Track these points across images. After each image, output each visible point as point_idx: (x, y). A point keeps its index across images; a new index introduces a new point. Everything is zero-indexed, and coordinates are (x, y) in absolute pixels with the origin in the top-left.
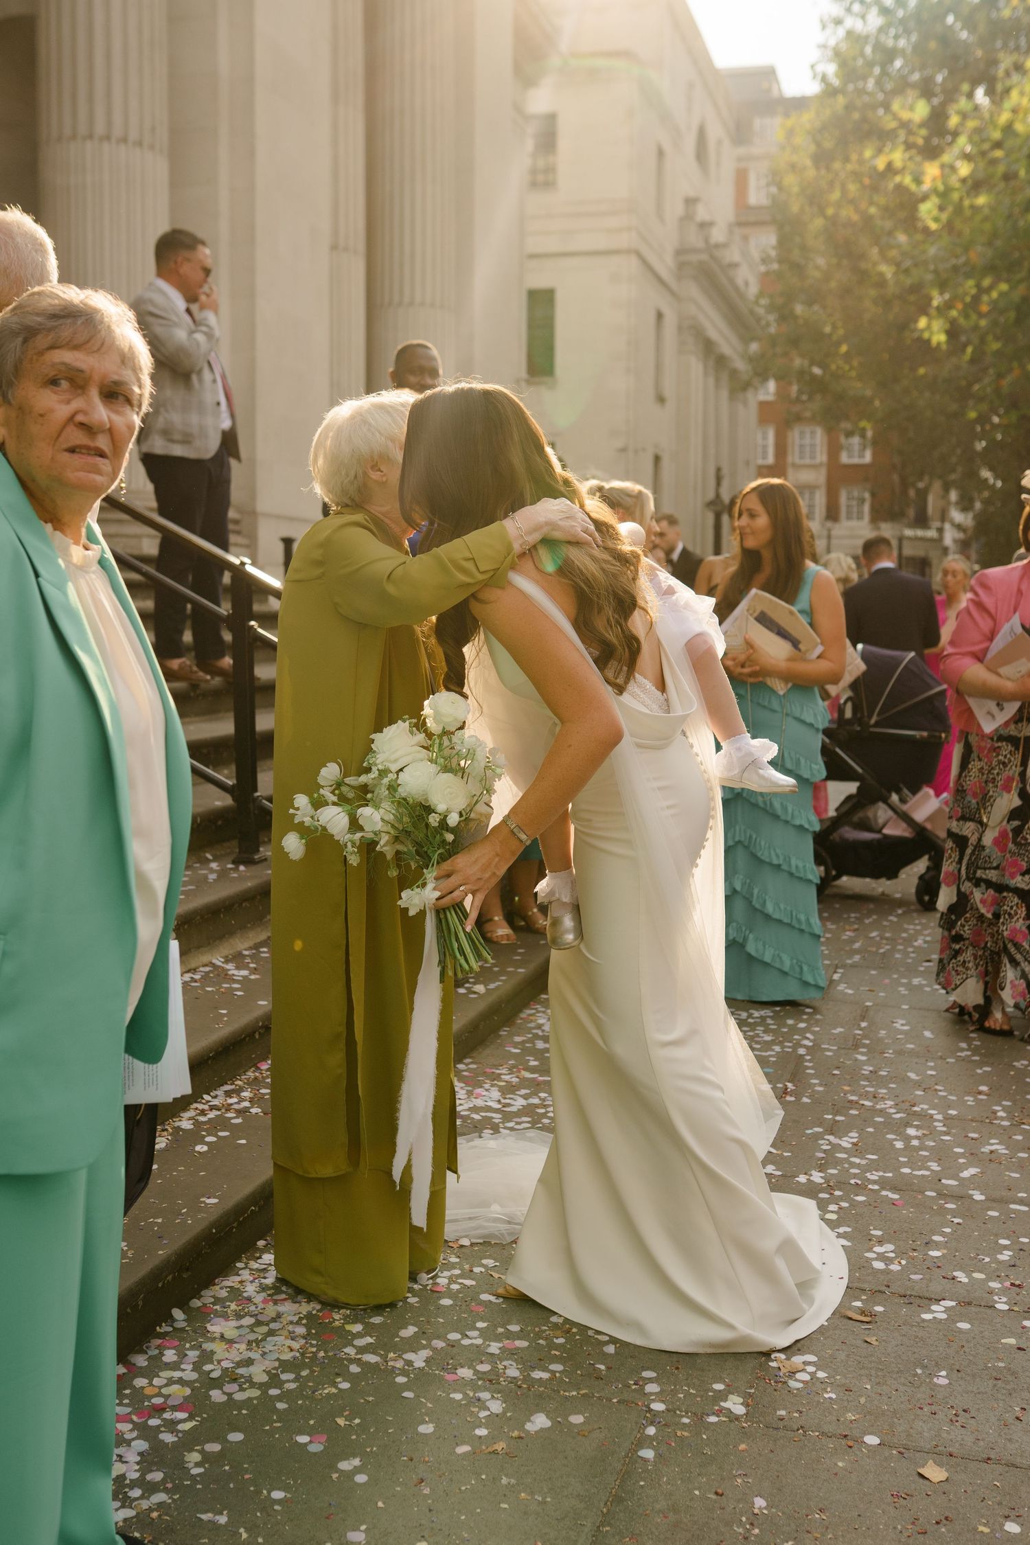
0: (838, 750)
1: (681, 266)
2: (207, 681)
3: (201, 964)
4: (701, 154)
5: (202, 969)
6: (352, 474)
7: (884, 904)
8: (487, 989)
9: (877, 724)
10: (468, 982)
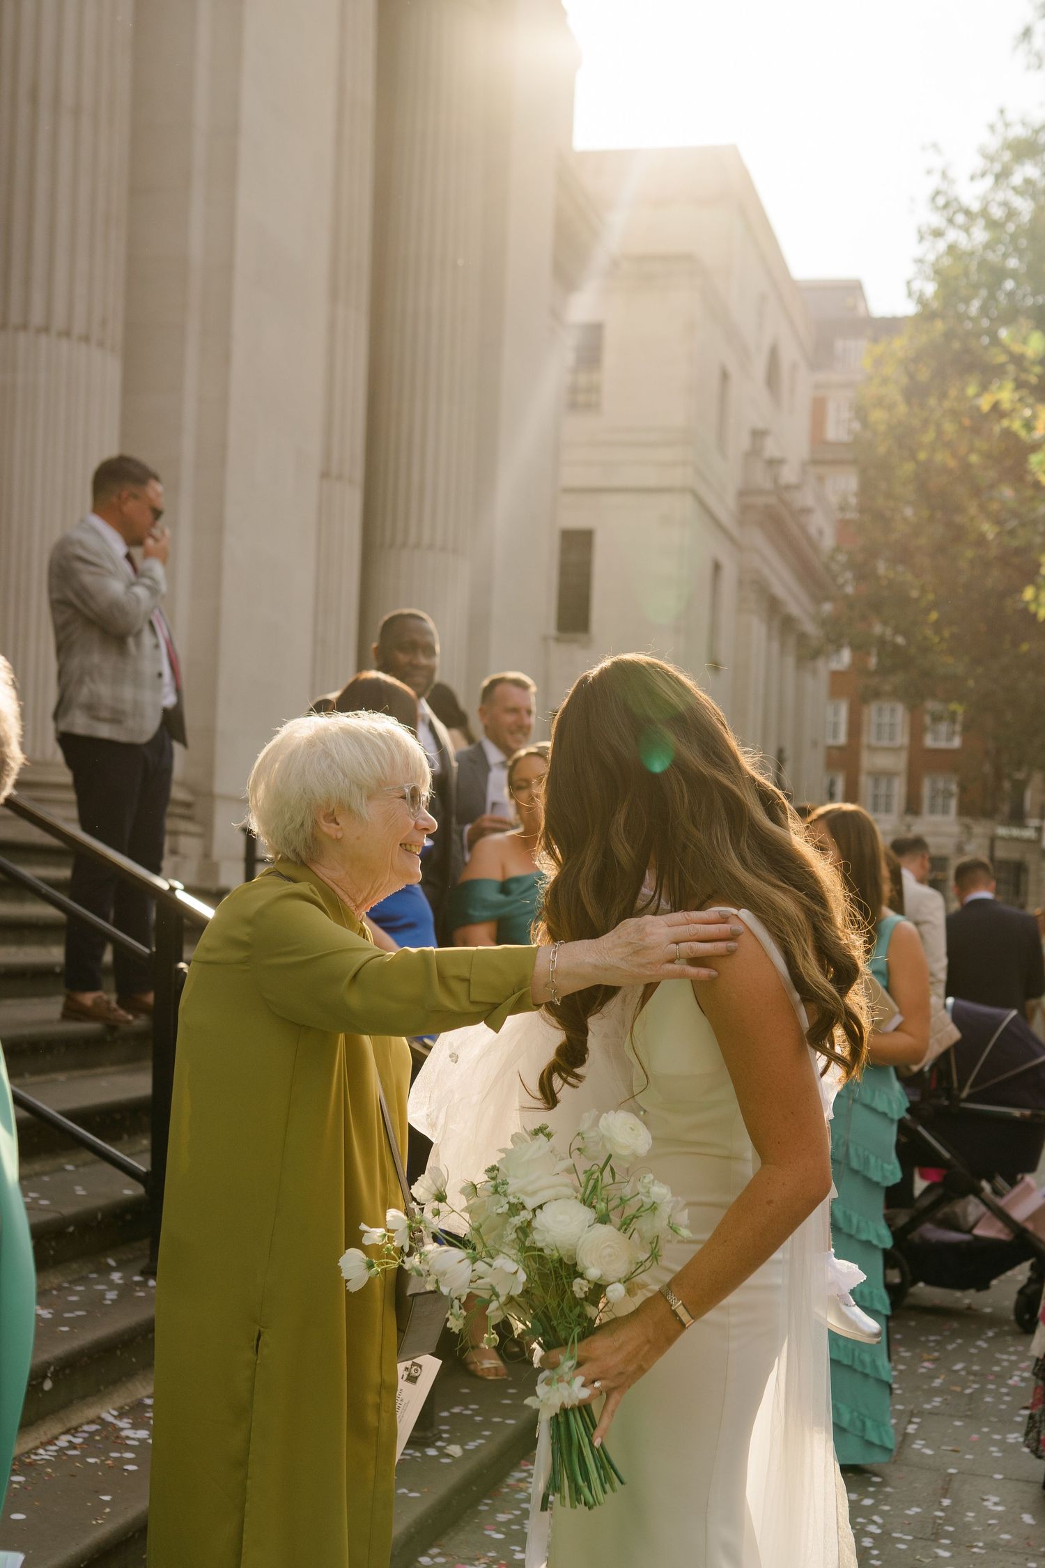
0: (920, 1129)
1: (745, 510)
2: (128, 1022)
3: (84, 1420)
4: (772, 378)
5: (86, 1428)
6: (298, 820)
7: (971, 1320)
8: (464, 1450)
9: (970, 1099)
10: (441, 1439)
